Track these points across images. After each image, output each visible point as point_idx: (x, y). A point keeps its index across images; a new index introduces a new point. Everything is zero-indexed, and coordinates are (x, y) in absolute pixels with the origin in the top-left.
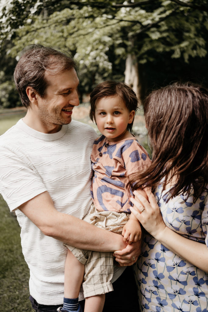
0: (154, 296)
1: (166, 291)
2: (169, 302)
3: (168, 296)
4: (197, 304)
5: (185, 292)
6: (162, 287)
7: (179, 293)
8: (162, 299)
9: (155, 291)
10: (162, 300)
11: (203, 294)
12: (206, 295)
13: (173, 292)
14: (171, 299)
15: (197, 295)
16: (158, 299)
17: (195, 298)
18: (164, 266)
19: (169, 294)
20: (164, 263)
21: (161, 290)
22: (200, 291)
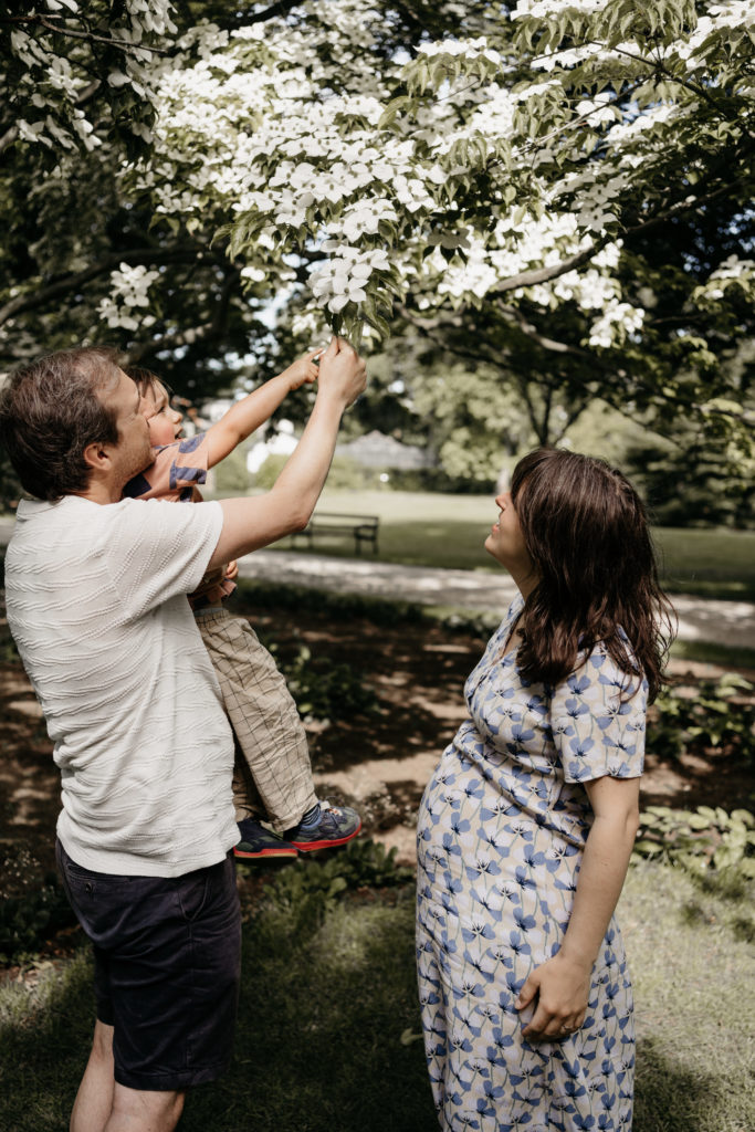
0: (440, 869)
1: (463, 861)
2: (466, 885)
3: (465, 873)
4: (518, 902)
5: (499, 870)
6: (458, 851)
7: (487, 870)
8: (454, 876)
9: (443, 859)
10: (453, 880)
11: (532, 884)
12: (538, 889)
13: (476, 865)
14: (471, 880)
15: (522, 882)
16: (447, 875)
17: (514, 887)
18: (476, 807)
19: (468, 868)
20: (478, 801)
21: (453, 858)
22: (528, 877)
